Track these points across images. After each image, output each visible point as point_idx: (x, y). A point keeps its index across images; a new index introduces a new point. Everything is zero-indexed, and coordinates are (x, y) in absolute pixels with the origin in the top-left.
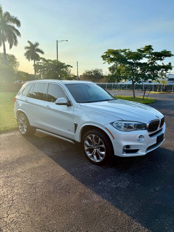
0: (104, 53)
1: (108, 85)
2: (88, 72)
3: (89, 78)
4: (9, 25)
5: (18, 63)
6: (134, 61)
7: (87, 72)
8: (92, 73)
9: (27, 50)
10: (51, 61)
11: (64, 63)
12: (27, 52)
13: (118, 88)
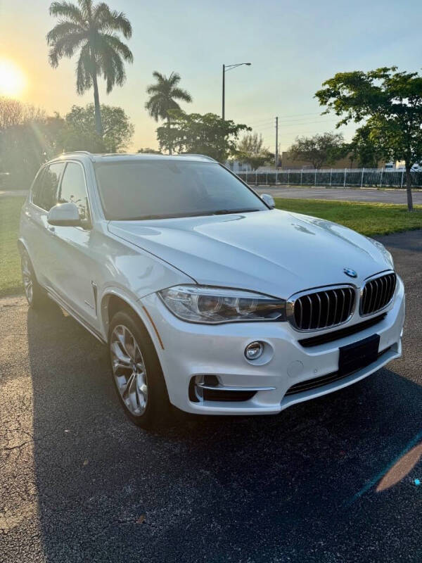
0: (324, 84)
1: (349, 174)
2: (304, 142)
3: (307, 158)
4: (106, 35)
5: (132, 126)
6: (412, 103)
7: (301, 144)
8: (313, 144)
9: (153, 94)
10: (198, 116)
11: (231, 121)
12: (152, 99)
13: (376, 184)
